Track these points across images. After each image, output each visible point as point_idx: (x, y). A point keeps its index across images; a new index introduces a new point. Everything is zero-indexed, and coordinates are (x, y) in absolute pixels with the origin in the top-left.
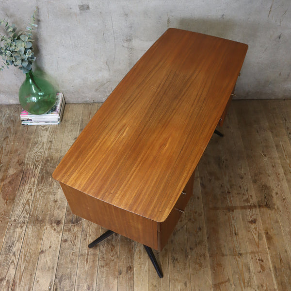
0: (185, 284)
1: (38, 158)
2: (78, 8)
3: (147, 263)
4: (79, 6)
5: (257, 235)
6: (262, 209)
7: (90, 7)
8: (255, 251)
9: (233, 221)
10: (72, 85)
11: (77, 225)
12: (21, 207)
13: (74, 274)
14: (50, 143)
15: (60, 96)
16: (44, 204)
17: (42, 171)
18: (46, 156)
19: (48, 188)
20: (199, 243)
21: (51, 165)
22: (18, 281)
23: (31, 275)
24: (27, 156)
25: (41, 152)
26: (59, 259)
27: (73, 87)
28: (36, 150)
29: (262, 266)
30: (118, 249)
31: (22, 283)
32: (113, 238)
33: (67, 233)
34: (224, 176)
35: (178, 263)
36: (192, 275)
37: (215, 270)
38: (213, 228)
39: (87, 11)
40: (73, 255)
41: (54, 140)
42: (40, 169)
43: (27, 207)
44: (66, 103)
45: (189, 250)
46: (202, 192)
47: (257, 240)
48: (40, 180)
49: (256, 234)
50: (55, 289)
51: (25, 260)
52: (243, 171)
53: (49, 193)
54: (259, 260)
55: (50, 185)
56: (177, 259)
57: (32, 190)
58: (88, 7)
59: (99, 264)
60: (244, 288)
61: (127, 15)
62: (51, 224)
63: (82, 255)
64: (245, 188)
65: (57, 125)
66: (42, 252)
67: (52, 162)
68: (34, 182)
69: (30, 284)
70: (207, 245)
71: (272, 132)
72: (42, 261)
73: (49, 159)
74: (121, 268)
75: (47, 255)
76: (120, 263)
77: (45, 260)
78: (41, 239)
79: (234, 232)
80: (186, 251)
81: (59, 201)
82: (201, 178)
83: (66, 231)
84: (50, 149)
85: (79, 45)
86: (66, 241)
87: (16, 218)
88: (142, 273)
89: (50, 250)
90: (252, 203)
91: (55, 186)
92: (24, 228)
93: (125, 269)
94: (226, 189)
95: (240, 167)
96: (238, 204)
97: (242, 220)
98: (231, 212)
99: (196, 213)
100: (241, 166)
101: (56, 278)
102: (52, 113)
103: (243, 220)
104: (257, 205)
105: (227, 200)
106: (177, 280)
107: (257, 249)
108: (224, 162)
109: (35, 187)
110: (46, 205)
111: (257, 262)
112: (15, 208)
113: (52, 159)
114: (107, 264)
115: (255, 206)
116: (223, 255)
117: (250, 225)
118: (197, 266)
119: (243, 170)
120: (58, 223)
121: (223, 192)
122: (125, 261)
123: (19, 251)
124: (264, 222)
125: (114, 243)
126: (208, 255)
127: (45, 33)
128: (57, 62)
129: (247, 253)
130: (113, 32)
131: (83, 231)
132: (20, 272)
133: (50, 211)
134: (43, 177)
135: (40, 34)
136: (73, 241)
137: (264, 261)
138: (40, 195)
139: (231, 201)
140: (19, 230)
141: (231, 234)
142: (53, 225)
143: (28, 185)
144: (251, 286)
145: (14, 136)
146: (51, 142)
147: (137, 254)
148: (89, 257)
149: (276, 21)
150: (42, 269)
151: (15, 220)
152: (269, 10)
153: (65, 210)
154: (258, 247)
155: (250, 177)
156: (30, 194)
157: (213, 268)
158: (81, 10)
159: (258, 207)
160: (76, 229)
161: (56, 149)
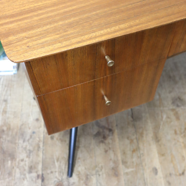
14: (4, 103)
19: (7, 180)
21: (9, 138)
41: (9, 97)
55: (10, 174)
65: (12, 76)
67: (10, 133)
73: (5, 128)
84: (5, 112)
91: (18, 175)
102: (4, 59)
113: (9, 129)
146: (5, 101)
161: (15, 112)
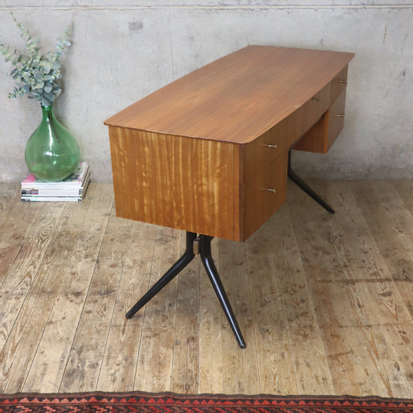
0: (283, 355)
1: (45, 232)
2: (127, 27)
3: (220, 334)
4: (129, 23)
5: (394, 307)
6: (400, 283)
7: (144, 25)
8: (391, 322)
9: (354, 294)
10: (104, 150)
11: (107, 296)
12: (17, 279)
13: (102, 344)
14: (65, 219)
15: (84, 166)
16: (55, 277)
17: (52, 245)
18: (59, 230)
19: (63, 261)
20: (302, 315)
21: (67, 239)
22: (9, 352)
23: (31, 346)
24: (28, 230)
25: (50, 227)
26: (79, 330)
27: (105, 152)
28: (43, 225)
29: (404, 338)
30: (174, 319)
31: (17, 354)
32: (164, 309)
33: (92, 304)
34: (337, 251)
35: (270, 333)
36: (293, 345)
37: (328, 341)
38: (324, 300)
39: (139, 31)
40: (100, 325)
41: (71, 215)
42: (49, 242)
43: (27, 279)
44: (90, 182)
45: (286, 321)
46: (304, 266)
47: (394, 312)
48: (49, 253)
49: (392, 306)
50: (70, 360)
51: (21, 330)
52: (366, 247)
53: (64, 265)
54: (400, 332)
55: (66, 258)
56: (268, 330)
57: (36, 263)
58: (141, 26)
59: (143, 335)
60: (376, 360)
61: (192, 38)
62: (66, 295)
63: (115, 326)
64: (372, 262)
66: (51, 323)
67: (69, 236)
68: (40, 255)
69: (30, 354)
70: (315, 317)
71: (410, 210)
72: (50, 332)
74: (179, 339)
75: (59, 326)
76: (176, 334)
77: (55, 331)
78: (48, 310)
79: (356, 304)
80: (282, 322)
81: (79, 273)
82: (302, 253)
83: (90, 302)
84: (65, 224)
85: (123, 83)
86: (89, 312)
87: (8, 289)
88: (212, 344)
89: (64, 321)
90: (383, 276)
91: (73, 259)
92: (22, 299)
93: (185, 340)
94: (341, 263)
95: (362, 242)
96: (361, 277)
97: (368, 293)
98: (350, 285)
99: (295, 285)
100: (364, 241)
101: (72, 349)
102: (71, 181)
103: (370, 293)
104: (391, 277)
105: (344, 273)
106: (269, 351)
107: (395, 321)
108: (336, 237)
109: (40, 261)
110: (57, 277)
111: (396, 334)
112: (7, 280)
113: (68, 234)
114: (155, 335)
115: (388, 280)
116: (341, 327)
117: (382, 297)
118: (300, 337)
119: (366, 245)
120: (78, 294)
121: (336, 266)
122: (184, 332)
123: (12, 322)
124: (403, 295)
125: (167, 314)
126: (318, 326)
127: (77, 62)
128: (87, 109)
129: (379, 325)
130: (173, 63)
131: (116, 302)
132: (13, 343)
133: (65, 283)
134: (53, 251)
135: (70, 63)
136: (102, 312)
137: (408, 333)
138: (48, 268)
139: (349, 274)
140: (13, 301)
141: (352, 306)
142: (69, 296)
143: (30, 258)
144: (388, 358)
145: (7, 212)
146: (67, 217)
147: (204, 325)
148: (126, 327)
149: (395, 49)
150: (49, 339)
151: (7, 292)
152: (384, 33)
153: (89, 282)
154: (397, 319)
155: (378, 252)
156: (32, 267)
157: (326, 339)
158: (130, 29)
159: (393, 280)
160: (106, 300)
161: (76, 225)
